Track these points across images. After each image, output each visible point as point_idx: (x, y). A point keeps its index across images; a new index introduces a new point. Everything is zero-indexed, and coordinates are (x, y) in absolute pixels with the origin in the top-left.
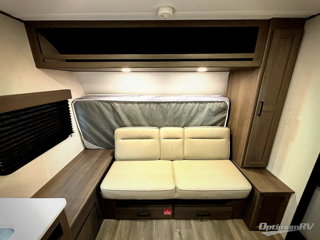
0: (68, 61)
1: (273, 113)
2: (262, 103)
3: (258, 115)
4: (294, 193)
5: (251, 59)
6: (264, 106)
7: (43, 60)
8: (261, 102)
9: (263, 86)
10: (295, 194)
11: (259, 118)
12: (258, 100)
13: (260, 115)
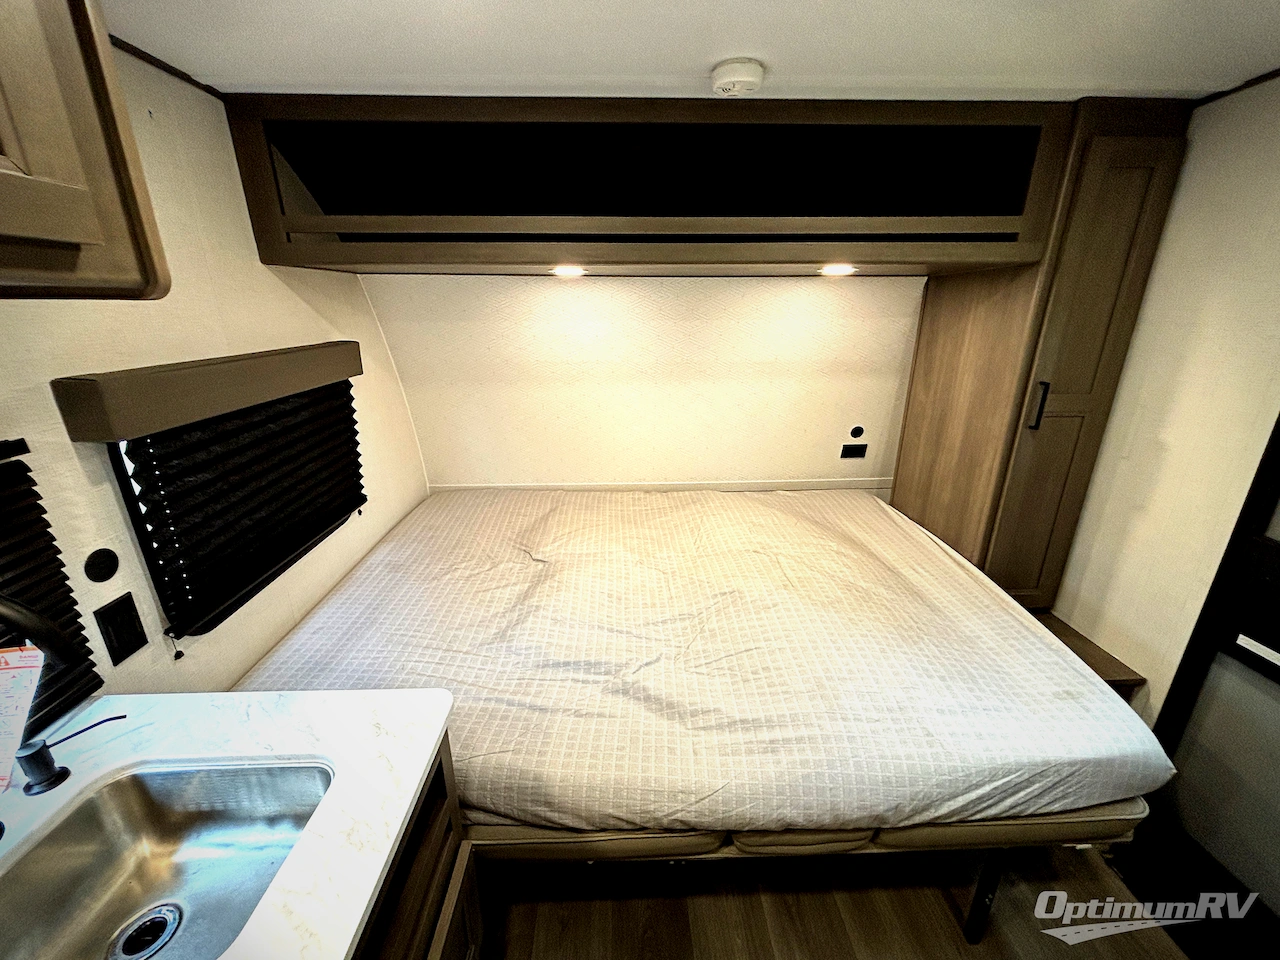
0: (346, 238)
1: (1077, 421)
2: (1046, 386)
3: (1031, 427)
4: (1142, 682)
5: (1011, 237)
6: (1049, 396)
7: (288, 235)
8: (1042, 383)
9: (1048, 328)
10: (1145, 689)
11: (1034, 437)
12: (1032, 377)
13: (1036, 427)
